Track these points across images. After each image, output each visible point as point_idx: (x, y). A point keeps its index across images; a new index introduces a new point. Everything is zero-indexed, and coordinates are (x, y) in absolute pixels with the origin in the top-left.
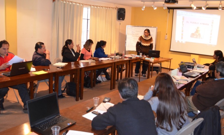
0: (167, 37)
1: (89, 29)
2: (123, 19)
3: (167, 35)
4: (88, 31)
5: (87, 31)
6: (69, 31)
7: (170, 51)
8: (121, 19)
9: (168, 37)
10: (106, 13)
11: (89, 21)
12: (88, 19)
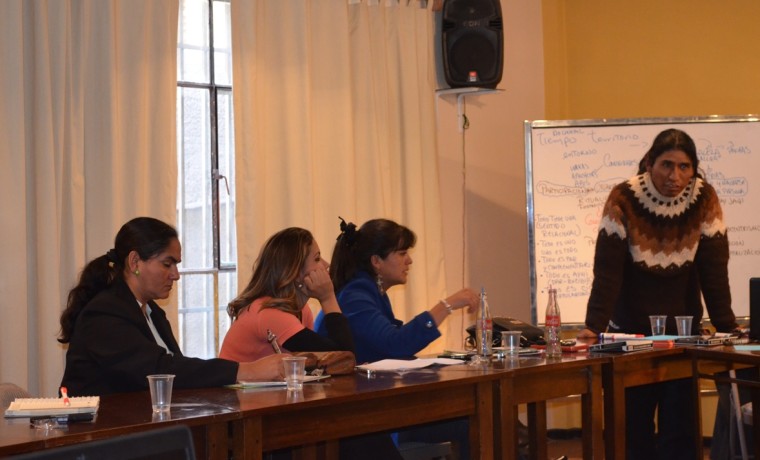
1: (227, 166)
2: (490, 79)
4: (222, 182)
5: (216, 179)
6: (78, 179)
8: (473, 77)
10: (353, 31)
11: (224, 99)
12: (218, 82)
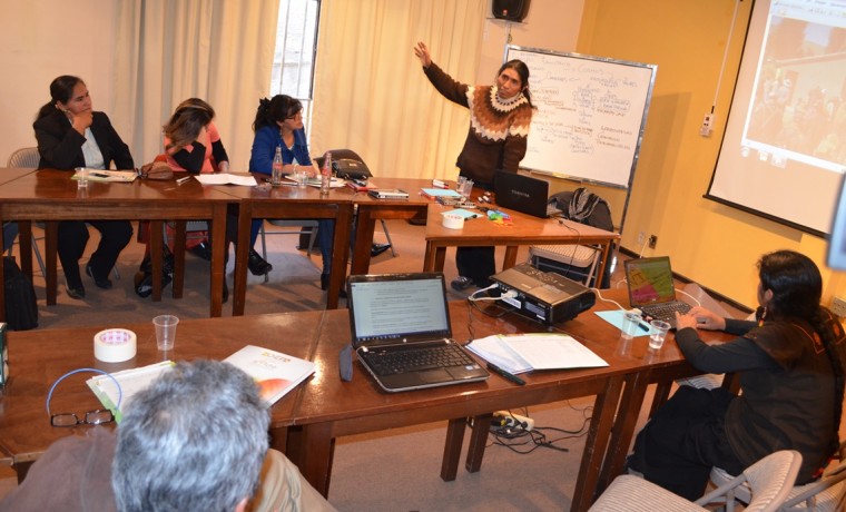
0: (710, 122)
2: (514, 15)
3: (711, 117)
7: (708, 196)
8: (505, 14)
9: (715, 122)
